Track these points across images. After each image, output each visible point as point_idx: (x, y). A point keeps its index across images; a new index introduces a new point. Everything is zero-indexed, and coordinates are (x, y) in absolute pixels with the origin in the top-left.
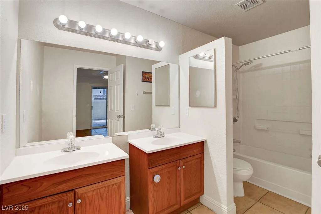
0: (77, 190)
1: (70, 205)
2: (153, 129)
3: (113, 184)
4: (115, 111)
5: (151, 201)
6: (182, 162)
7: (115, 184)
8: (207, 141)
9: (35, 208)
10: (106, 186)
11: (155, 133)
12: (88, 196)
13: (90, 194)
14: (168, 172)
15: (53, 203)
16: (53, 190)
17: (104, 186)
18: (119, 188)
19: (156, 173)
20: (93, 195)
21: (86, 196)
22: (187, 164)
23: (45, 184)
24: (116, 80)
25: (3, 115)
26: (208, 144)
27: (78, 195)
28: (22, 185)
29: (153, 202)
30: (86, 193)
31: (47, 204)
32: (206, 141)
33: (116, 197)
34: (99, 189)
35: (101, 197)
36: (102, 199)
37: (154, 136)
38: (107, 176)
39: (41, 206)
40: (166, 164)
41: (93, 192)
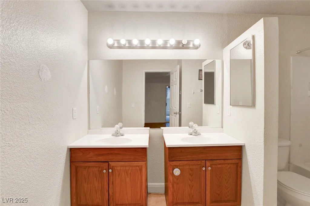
0: (110, 163)
1: (105, 171)
2: (191, 127)
3: (137, 166)
4: (174, 108)
5: (171, 190)
6: (208, 163)
7: (138, 166)
8: (246, 146)
9: (86, 167)
10: (130, 166)
11: (191, 130)
12: (117, 169)
13: (119, 168)
14: (190, 169)
15: (96, 167)
16: (95, 159)
17: (129, 165)
18: (141, 170)
19: (177, 167)
20: (121, 169)
21: (116, 168)
22: (216, 166)
23: (92, 154)
24: (174, 80)
25: (74, 108)
26: (247, 150)
27: (110, 166)
28: (80, 151)
29: (173, 192)
30: (116, 166)
31: (92, 167)
32: (244, 146)
33: (138, 176)
34: (126, 166)
35: (126, 172)
36: (127, 175)
37: (189, 133)
38: (131, 158)
39: (89, 167)
40: (188, 161)
41: (121, 167)
